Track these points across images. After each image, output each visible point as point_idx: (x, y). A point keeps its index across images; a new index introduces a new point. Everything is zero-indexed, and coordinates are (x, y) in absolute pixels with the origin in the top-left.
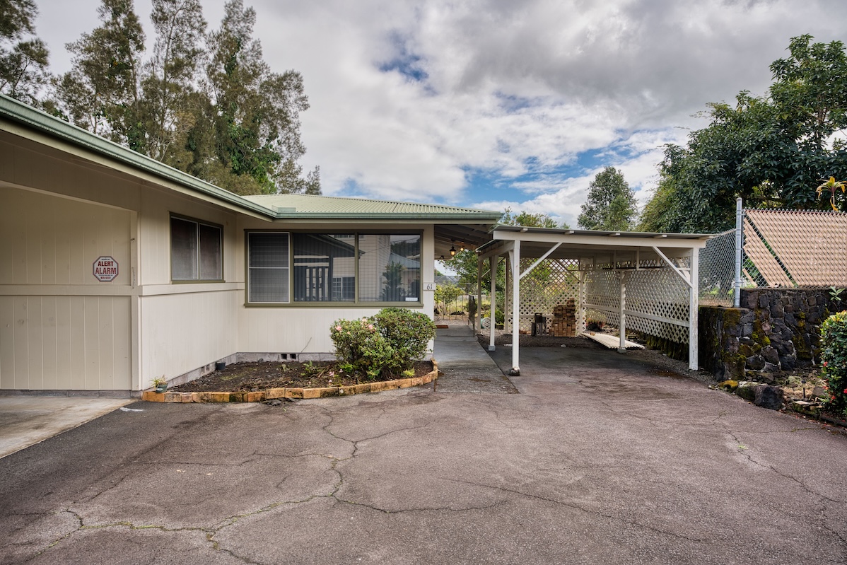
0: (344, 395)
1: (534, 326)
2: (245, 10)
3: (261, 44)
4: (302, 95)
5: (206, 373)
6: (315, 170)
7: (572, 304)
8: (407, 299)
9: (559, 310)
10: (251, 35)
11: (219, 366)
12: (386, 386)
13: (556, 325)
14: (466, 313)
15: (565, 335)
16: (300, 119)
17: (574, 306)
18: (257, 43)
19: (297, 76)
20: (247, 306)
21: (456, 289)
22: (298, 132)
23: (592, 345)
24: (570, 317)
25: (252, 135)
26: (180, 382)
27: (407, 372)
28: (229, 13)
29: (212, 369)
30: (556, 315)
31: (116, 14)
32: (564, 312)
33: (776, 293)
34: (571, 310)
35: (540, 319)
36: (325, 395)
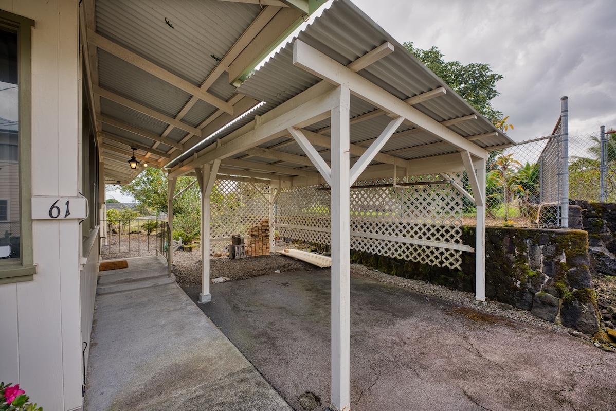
1: (232, 248)
7: (267, 224)
9: (255, 231)
13: (253, 245)
14: (143, 231)
15: (261, 254)
17: (268, 226)
21: (133, 213)
23: (299, 266)
24: (265, 236)
30: (252, 236)
32: (260, 232)
34: (266, 230)
35: (237, 241)
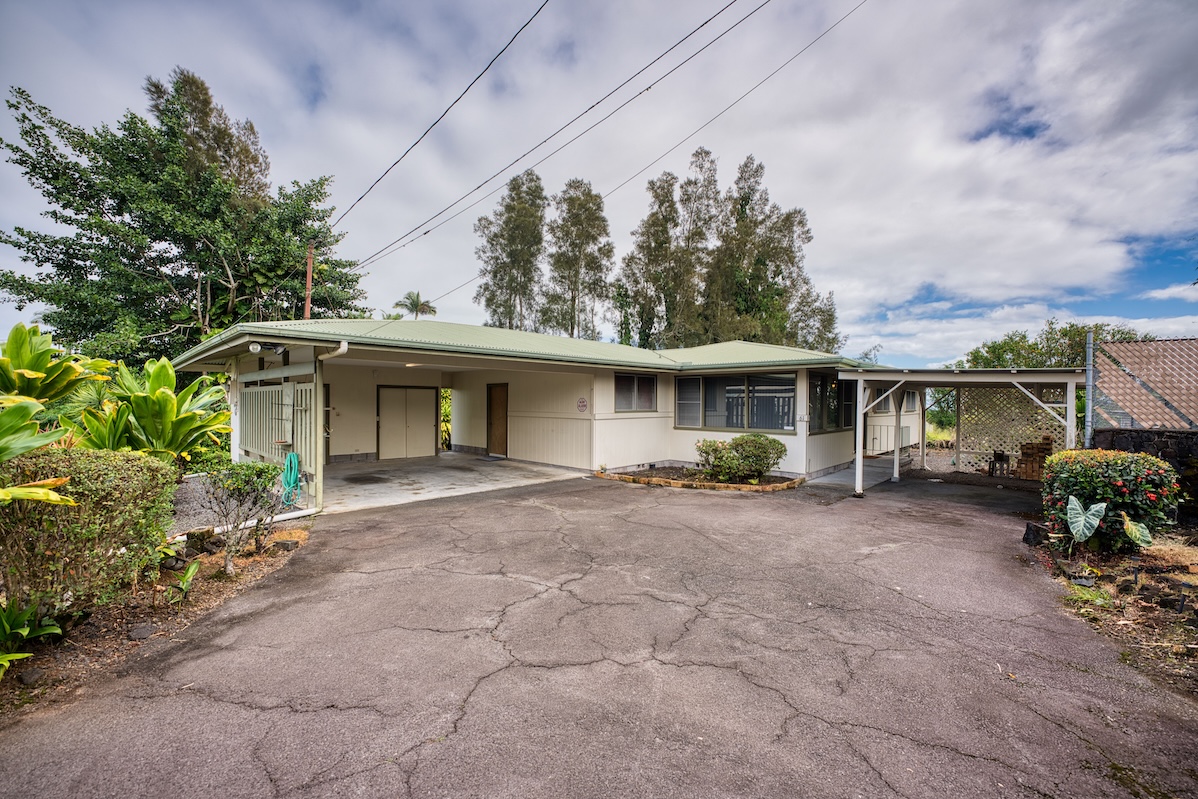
0: (696, 488)
1: (992, 465)
2: (755, 166)
3: (768, 192)
4: (806, 229)
5: (641, 469)
6: (828, 296)
8: (785, 428)
10: (758, 187)
11: (652, 466)
12: (728, 487)
16: (804, 252)
18: (765, 192)
19: (800, 212)
20: (675, 428)
22: (801, 265)
25: (757, 277)
26: (621, 471)
27: (753, 481)
28: (742, 173)
29: (647, 467)
31: (661, 204)
32: (1035, 451)
33: (1146, 434)
35: (1000, 457)
36: (684, 486)
